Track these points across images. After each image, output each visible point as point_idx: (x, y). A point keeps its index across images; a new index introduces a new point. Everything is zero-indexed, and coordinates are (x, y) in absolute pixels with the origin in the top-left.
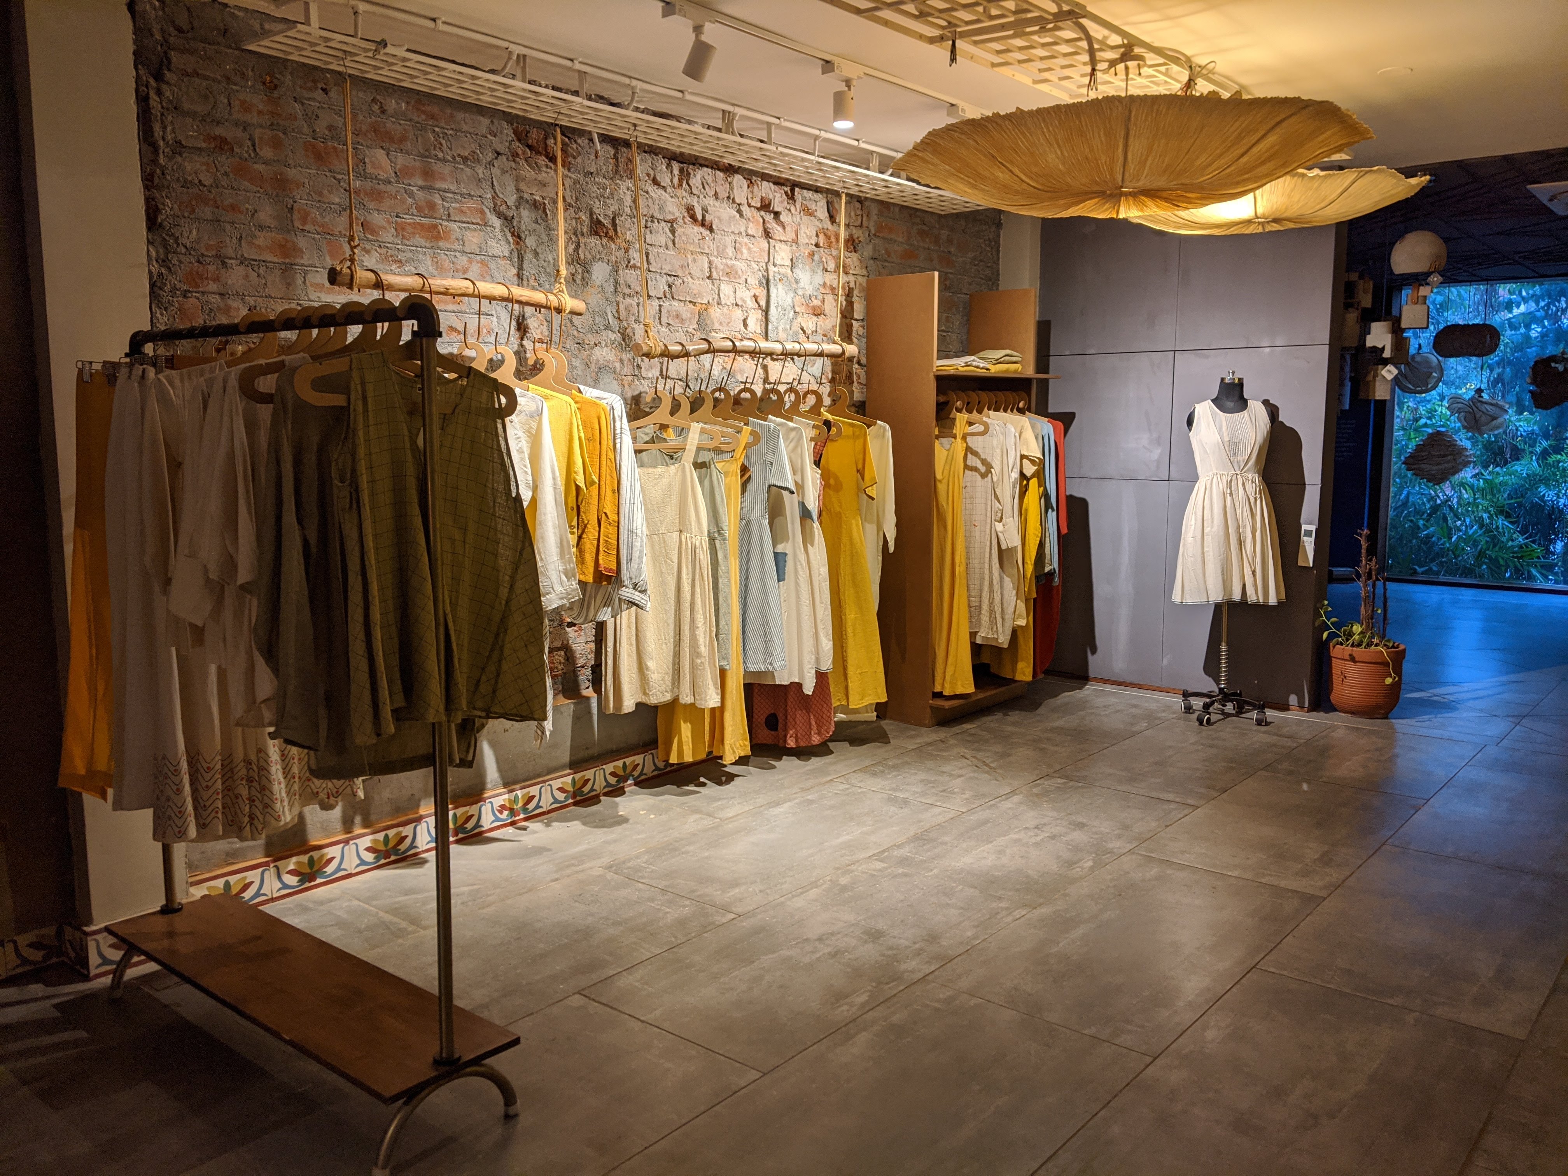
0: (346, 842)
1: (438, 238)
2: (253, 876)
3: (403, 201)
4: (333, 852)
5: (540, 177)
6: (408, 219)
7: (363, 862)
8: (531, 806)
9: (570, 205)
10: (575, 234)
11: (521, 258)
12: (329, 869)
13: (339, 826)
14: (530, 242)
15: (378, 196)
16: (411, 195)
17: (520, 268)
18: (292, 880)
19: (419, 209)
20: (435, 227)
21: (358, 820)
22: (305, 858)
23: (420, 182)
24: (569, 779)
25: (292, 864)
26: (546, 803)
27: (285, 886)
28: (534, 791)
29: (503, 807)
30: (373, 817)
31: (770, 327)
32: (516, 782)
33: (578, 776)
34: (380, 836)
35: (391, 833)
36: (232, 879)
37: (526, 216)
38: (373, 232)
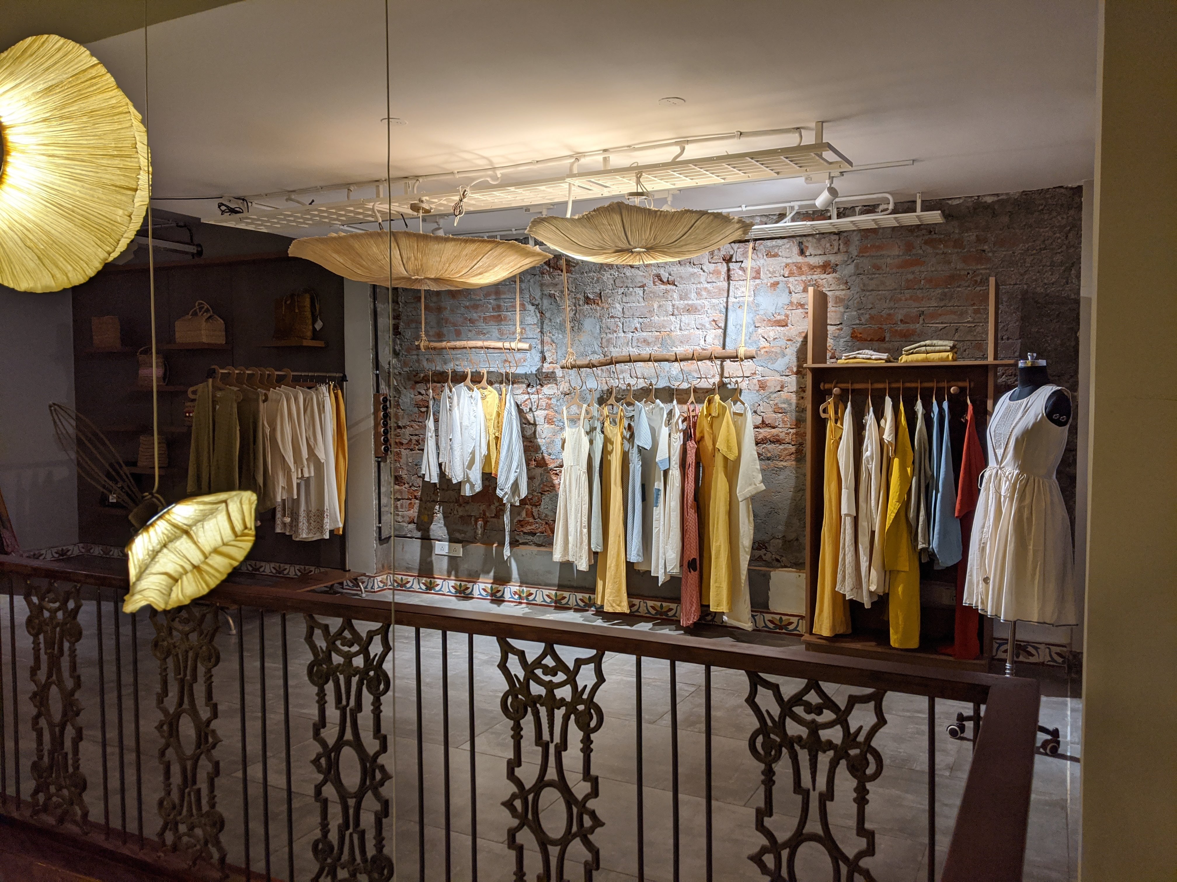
0: (445, 580)
1: (501, 320)
2: (410, 579)
3: (487, 307)
4: (439, 582)
5: (554, 282)
6: (488, 314)
7: (450, 591)
8: (531, 598)
9: (572, 292)
10: (575, 306)
11: (542, 323)
12: (437, 588)
13: (446, 573)
14: (548, 315)
15: (475, 307)
16: (490, 304)
17: (542, 328)
18: (424, 587)
19: (493, 309)
20: (500, 316)
21: (453, 573)
22: (429, 580)
23: (494, 297)
24: (554, 592)
25: (424, 580)
26: (539, 600)
27: (421, 588)
28: (533, 591)
29: (515, 593)
30: (459, 574)
31: (727, 340)
32: (526, 583)
33: (559, 593)
34: (458, 583)
35: (463, 583)
36: (404, 577)
37: (546, 302)
38: (472, 323)
